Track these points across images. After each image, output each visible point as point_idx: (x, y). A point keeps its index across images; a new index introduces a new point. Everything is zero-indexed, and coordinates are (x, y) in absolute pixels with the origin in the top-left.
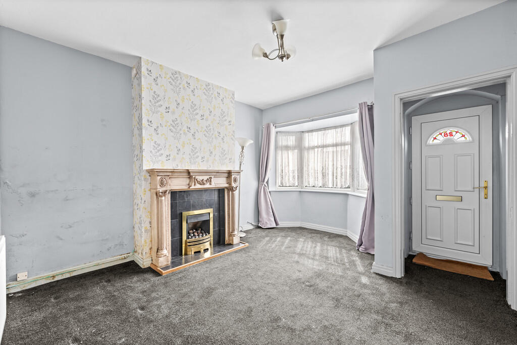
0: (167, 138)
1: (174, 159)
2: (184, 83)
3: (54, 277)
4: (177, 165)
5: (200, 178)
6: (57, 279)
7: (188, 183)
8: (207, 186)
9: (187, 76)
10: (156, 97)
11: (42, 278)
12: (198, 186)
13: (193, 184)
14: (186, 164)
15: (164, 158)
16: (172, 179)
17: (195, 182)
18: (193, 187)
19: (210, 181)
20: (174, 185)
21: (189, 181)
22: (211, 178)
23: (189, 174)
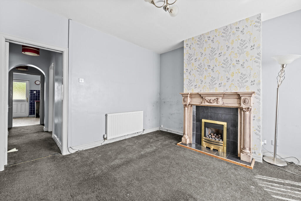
0: (195, 76)
1: (199, 87)
3: (167, 130)
4: (201, 90)
5: (208, 98)
6: (168, 131)
7: (201, 101)
8: (215, 104)
10: (190, 56)
11: (165, 129)
12: (207, 104)
13: (203, 102)
14: (207, 89)
15: (193, 87)
16: (192, 99)
17: (204, 101)
18: (203, 104)
19: (217, 101)
20: (193, 102)
21: (201, 100)
22: (218, 99)
23: (200, 96)
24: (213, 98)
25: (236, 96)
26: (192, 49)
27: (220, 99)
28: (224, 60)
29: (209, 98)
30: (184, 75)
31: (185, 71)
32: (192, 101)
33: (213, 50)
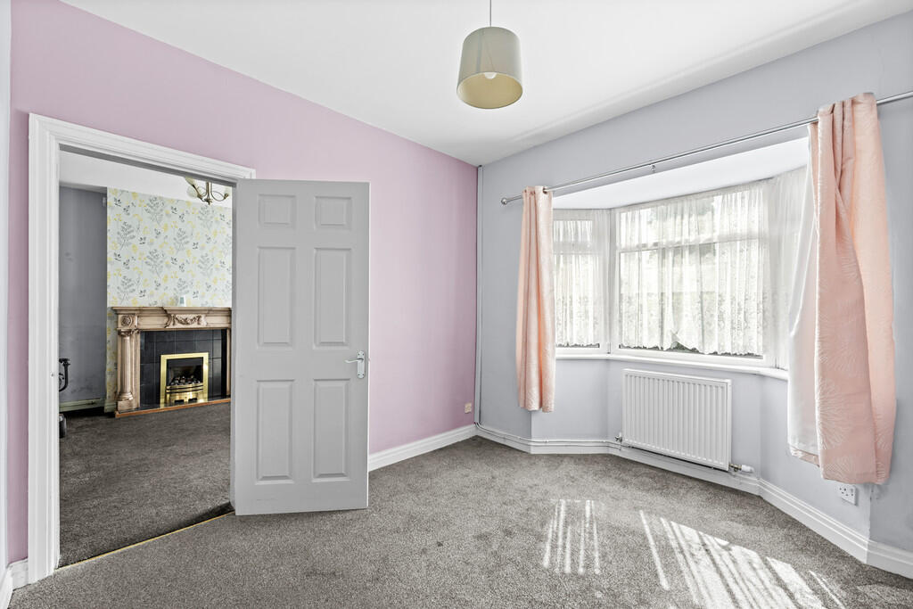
0: (141, 272)
2: (169, 208)
5: (182, 317)
7: (164, 322)
8: (194, 325)
9: (172, 200)
12: (179, 326)
13: (172, 323)
15: (136, 294)
17: (174, 321)
18: (171, 327)
19: (198, 320)
20: (145, 325)
21: (166, 320)
22: (199, 317)
23: (165, 312)
24: (191, 316)
25: (226, 313)
26: (131, 215)
27: (202, 319)
28: (202, 257)
29: (184, 316)
30: (109, 266)
31: (110, 256)
32: (141, 323)
33: (181, 235)
